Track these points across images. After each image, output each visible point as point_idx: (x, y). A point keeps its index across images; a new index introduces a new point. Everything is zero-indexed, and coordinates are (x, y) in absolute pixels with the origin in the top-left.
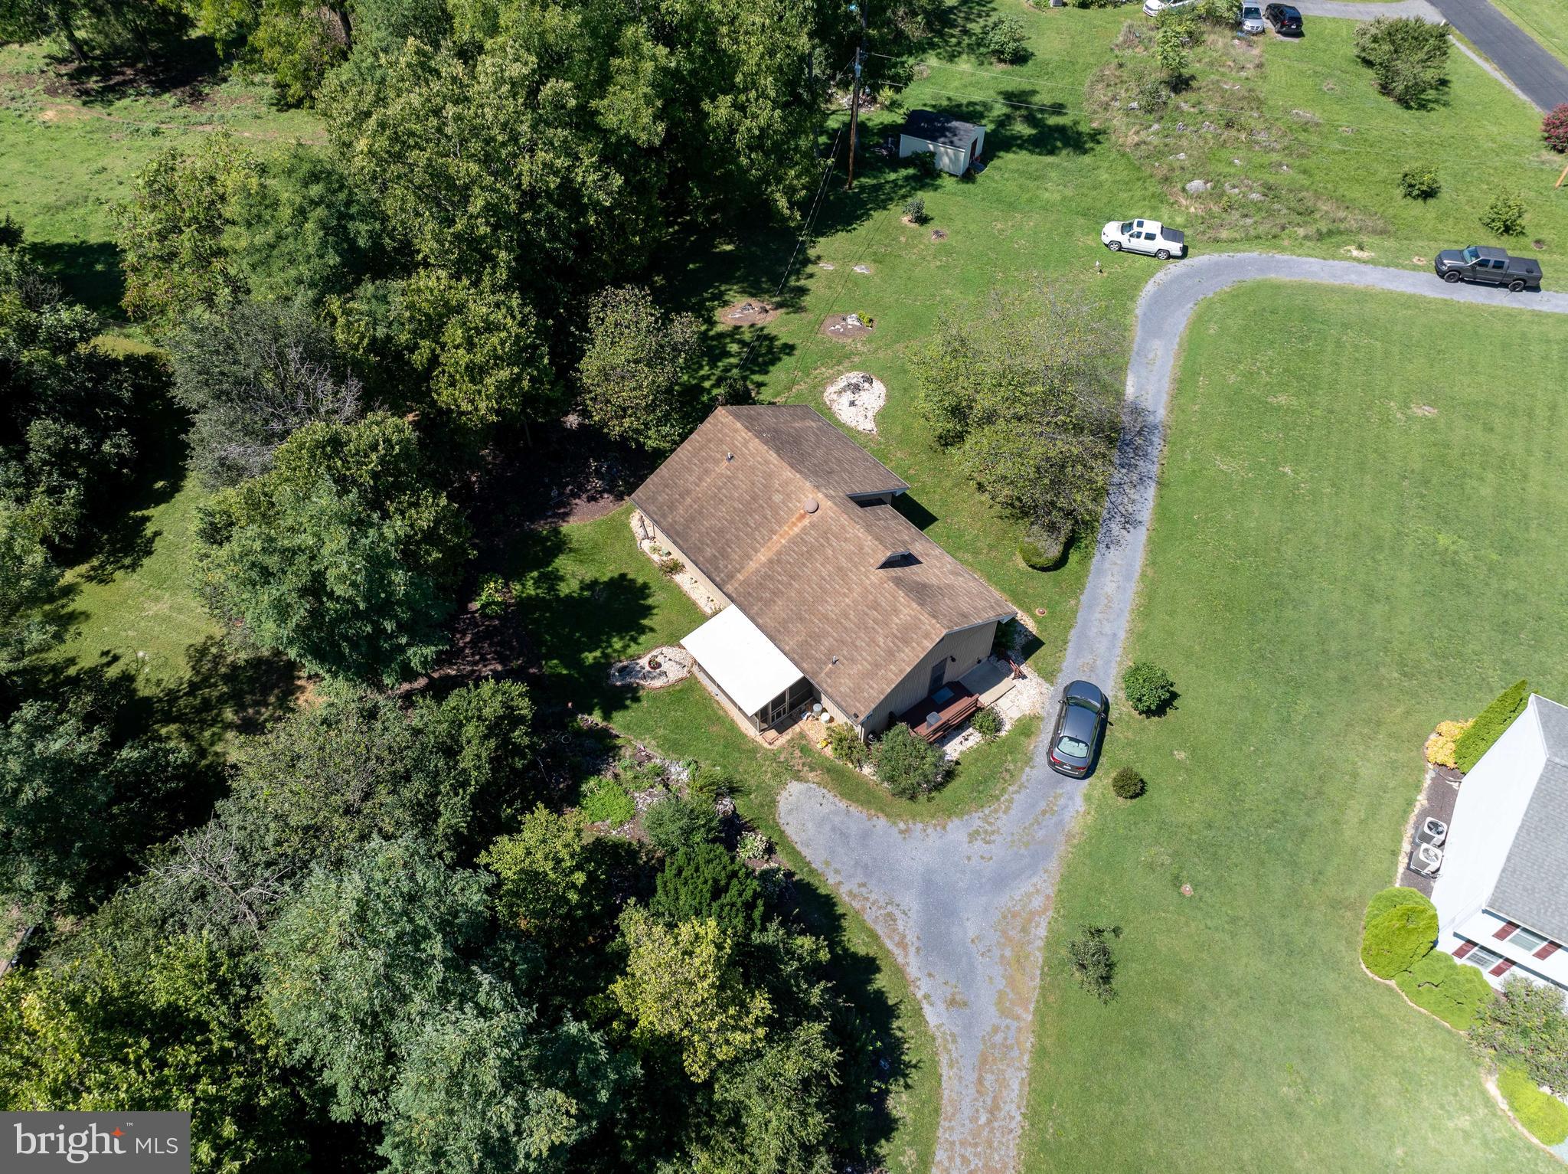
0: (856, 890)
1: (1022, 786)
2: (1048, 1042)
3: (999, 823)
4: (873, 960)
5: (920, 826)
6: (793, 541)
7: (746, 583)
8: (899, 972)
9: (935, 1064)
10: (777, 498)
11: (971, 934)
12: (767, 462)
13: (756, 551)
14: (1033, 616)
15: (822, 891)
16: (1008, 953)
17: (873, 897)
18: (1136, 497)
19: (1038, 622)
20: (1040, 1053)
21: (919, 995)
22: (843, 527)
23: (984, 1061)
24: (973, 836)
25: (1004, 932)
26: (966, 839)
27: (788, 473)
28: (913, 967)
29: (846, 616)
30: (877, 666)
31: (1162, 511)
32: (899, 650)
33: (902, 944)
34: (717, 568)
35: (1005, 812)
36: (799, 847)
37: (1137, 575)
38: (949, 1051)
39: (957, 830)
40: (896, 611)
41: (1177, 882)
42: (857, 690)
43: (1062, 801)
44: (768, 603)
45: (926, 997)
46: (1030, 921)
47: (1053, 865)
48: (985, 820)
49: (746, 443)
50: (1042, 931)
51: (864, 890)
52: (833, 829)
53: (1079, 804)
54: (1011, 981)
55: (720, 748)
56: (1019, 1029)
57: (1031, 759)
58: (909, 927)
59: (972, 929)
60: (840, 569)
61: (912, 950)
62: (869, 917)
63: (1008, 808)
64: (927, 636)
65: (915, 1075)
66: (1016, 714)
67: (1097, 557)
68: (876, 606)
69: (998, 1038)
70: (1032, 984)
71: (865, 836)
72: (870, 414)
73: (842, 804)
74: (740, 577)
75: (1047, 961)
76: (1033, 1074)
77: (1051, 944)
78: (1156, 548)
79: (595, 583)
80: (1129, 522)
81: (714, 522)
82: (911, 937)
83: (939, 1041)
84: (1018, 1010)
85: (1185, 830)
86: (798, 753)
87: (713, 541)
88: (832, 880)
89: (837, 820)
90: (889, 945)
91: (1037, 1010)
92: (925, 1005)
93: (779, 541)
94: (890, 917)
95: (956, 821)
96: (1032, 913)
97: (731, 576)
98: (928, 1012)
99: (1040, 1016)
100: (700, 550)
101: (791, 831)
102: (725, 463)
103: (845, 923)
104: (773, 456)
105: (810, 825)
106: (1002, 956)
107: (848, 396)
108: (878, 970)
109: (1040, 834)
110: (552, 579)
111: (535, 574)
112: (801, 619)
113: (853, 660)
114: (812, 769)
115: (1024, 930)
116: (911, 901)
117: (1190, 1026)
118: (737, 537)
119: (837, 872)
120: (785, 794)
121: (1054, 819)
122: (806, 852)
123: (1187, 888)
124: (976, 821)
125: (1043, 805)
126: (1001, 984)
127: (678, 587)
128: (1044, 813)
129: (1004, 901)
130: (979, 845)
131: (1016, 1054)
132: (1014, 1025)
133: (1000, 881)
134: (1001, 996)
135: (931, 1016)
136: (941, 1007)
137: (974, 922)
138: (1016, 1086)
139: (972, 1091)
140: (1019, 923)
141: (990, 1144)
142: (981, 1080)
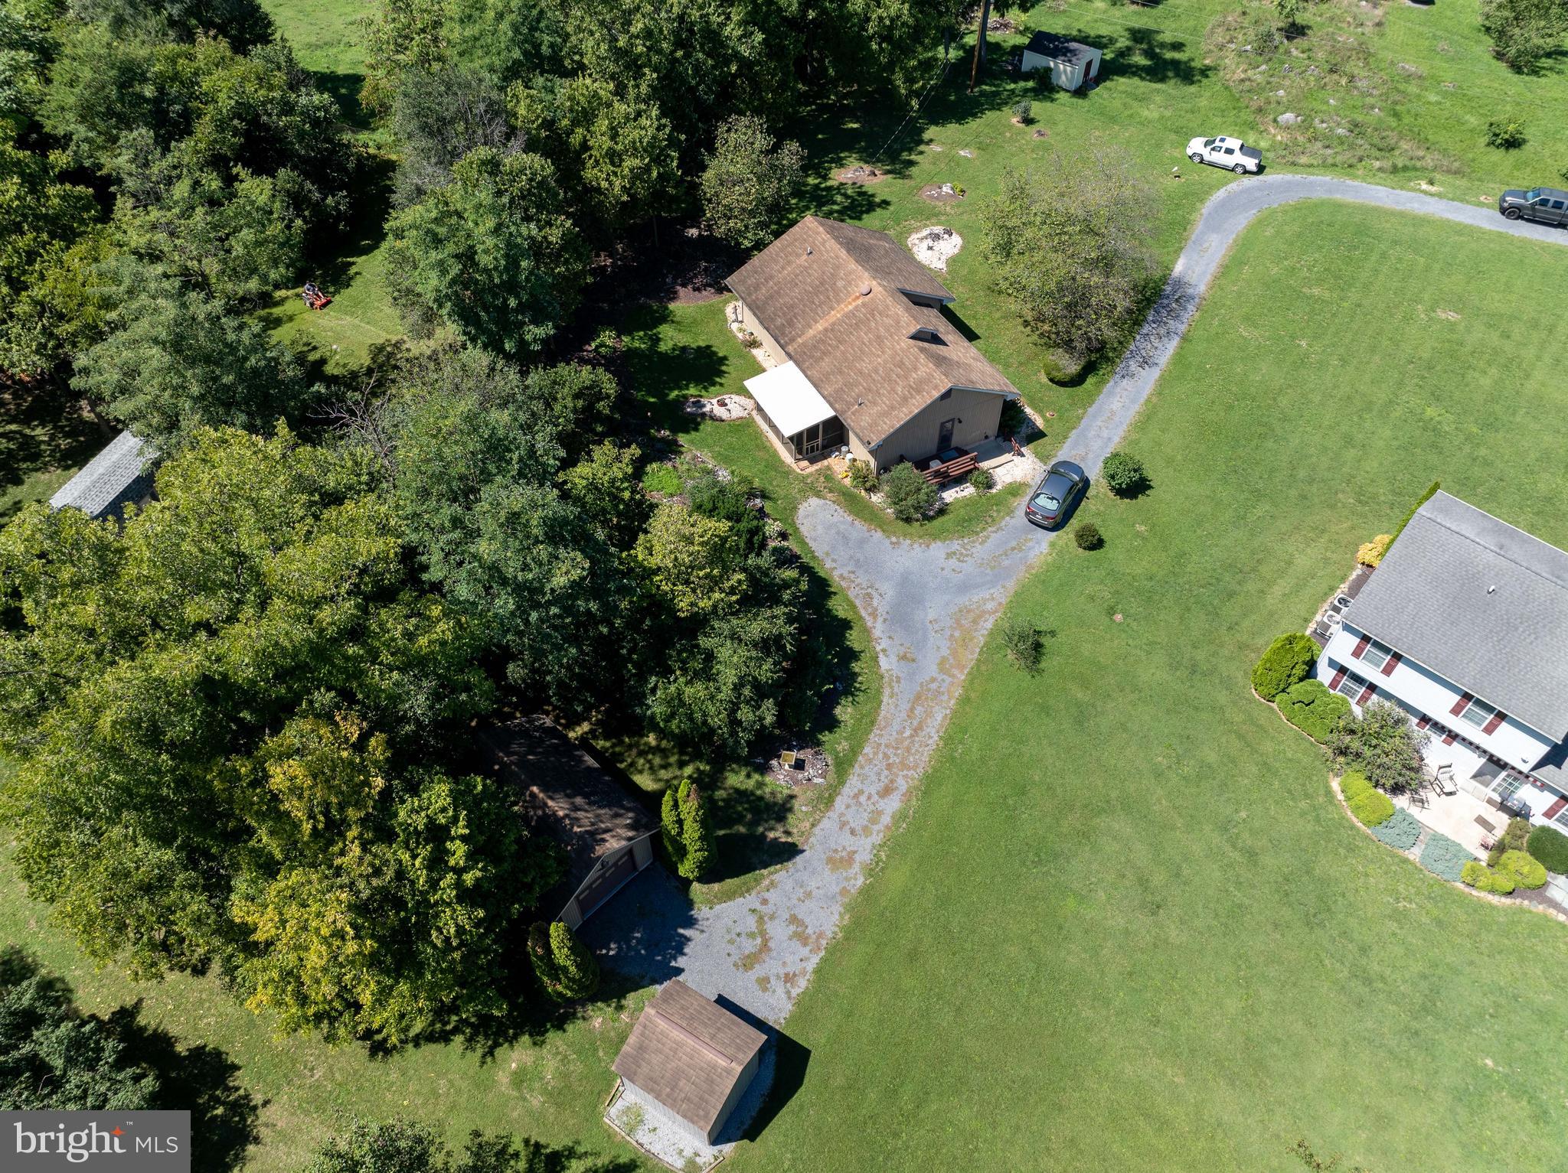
0: (846, 574)
1: (1000, 529)
2: (973, 695)
3: (974, 550)
4: (848, 622)
5: (908, 542)
6: (847, 316)
7: (804, 344)
8: (867, 631)
9: (879, 692)
10: (840, 284)
11: (930, 617)
12: (838, 257)
13: (816, 322)
14: (1043, 417)
15: (821, 572)
16: (957, 634)
17: (858, 581)
18: (1160, 345)
19: (1046, 420)
20: (965, 700)
21: (878, 648)
22: (887, 306)
23: (918, 697)
24: (949, 556)
25: (958, 621)
26: (944, 556)
27: (853, 265)
28: (878, 630)
29: (876, 371)
30: (893, 408)
31: (1179, 358)
32: (912, 397)
33: (874, 614)
34: (783, 334)
35: (981, 544)
36: (807, 540)
37: (1142, 401)
38: (892, 688)
39: (938, 550)
40: (916, 369)
41: (1111, 612)
42: (873, 425)
43: (1030, 544)
44: (818, 360)
45: (884, 651)
46: (980, 617)
47: (1012, 585)
48: (963, 546)
49: (823, 243)
50: (989, 625)
51: (852, 575)
52: (838, 533)
53: (1045, 548)
54: (954, 653)
55: (761, 467)
56: (952, 684)
57: (1011, 510)
58: (881, 605)
59: (932, 615)
60: (878, 337)
61: (880, 620)
62: (851, 594)
63: (984, 541)
64: (936, 387)
65: (861, 697)
66: (1008, 479)
67: (1111, 383)
68: (901, 364)
69: (934, 686)
70: (971, 657)
71: (862, 542)
72: (944, 258)
73: (850, 519)
74: (800, 340)
75: (986, 644)
76: (955, 712)
77: (994, 634)
78: (1163, 383)
79: (686, 347)
80: (1145, 362)
81: (787, 299)
82: (881, 611)
83: (886, 680)
84: (956, 672)
85: (1129, 578)
86: (822, 479)
87: (784, 314)
88: (828, 565)
89: (842, 527)
90: (863, 613)
91: (970, 673)
92: (881, 655)
93: (835, 315)
94: (870, 596)
95: (939, 543)
96: (984, 612)
97: (793, 340)
98: (883, 662)
99: (972, 677)
100: (773, 320)
101: (804, 530)
102: (805, 257)
104: (843, 253)
105: (819, 527)
106: (952, 636)
107: (929, 242)
108: (851, 628)
109: (1006, 563)
110: (656, 340)
111: (641, 333)
112: (841, 372)
113: (875, 403)
114: (831, 491)
115: (975, 622)
116: (888, 589)
117: (1093, 706)
118: (803, 312)
119: (834, 560)
120: (806, 504)
121: (1021, 554)
122: (811, 544)
123: (1119, 617)
124: (955, 545)
125: (1014, 544)
126: (945, 652)
127: (754, 357)
128: (1013, 549)
129: (963, 600)
130: (953, 562)
131: (945, 698)
132: (948, 680)
133: (964, 588)
134: (943, 660)
135: (884, 663)
136: (894, 659)
137: (935, 610)
138: (939, 718)
139: (904, 715)
140: (971, 616)
141: (908, 750)
142: (912, 709)
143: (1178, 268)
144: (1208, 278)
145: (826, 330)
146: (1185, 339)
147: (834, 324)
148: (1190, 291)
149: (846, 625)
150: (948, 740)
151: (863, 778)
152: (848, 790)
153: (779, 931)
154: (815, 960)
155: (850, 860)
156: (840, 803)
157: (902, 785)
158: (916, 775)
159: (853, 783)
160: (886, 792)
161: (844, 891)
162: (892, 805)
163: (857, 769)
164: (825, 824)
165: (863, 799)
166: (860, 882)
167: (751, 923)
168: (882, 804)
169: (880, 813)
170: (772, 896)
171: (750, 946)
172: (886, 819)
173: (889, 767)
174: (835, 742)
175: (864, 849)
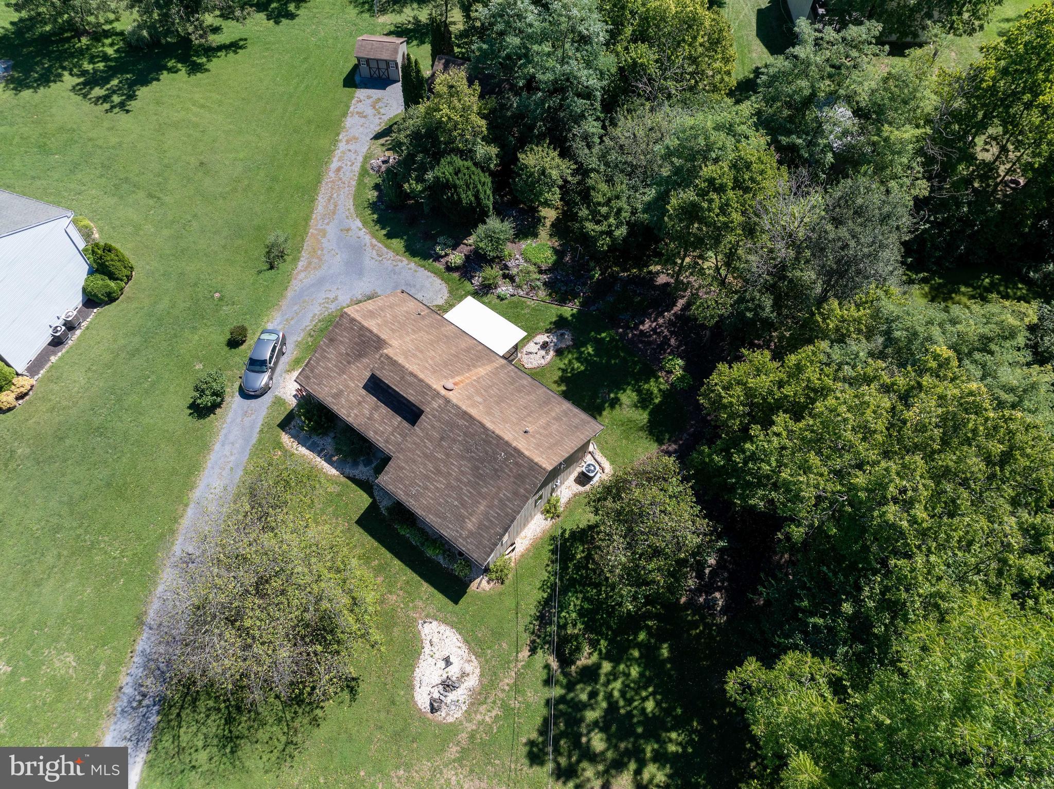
0: (399, 263)
1: (303, 330)
2: (303, 223)
3: (319, 308)
4: (389, 238)
7: (491, 362)
8: (374, 236)
9: (356, 208)
10: (479, 399)
11: (338, 256)
12: (493, 422)
14: (285, 451)
15: (417, 259)
16: (319, 252)
17: (390, 262)
19: (279, 445)
20: (307, 219)
21: (364, 230)
23: (334, 213)
24: (336, 299)
25: (320, 260)
26: (339, 298)
27: (473, 412)
28: (367, 239)
33: (373, 246)
35: (315, 315)
36: (433, 275)
38: (350, 213)
41: (221, 299)
45: (360, 229)
46: (307, 267)
47: (290, 294)
48: (327, 309)
50: (301, 264)
51: (395, 263)
52: (415, 286)
57: (297, 346)
58: (370, 253)
59: (338, 259)
61: (368, 244)
62: (391, 254)
63: (314, 317)
69: (326, 221)
70: (309, 242)
72: (427, 649)
74: (496, 365)
75: (300, 252)
76: (312, 212)
77: (296, 259)
79: (612, 406)
80: (184, 563)
82: (369, 249)
84: (315, 232)
88: (412, 265)
90: (380, 245)
91: (307, 234)
92: (361, 227)
93: (471, 376)
94: (380, 256)
98: (360, 225)
101: (438, 281)
102: (530, 430)
103: (404, 249)
104: (489, 425)
105: (429, 285)
106: (322, 251)
107: (454, 671)
109: (296, 308)
111: (657, 401)
112: (446, 336)
113: (407, 312)
115: (310, 263)
116: (369, 263)
118: (505, 385)
119: (410, 269)
120: (445, 298)
121: (286, 317)
122: (429, 274)
123: (217, 295)
125: (292, 322)
128: (292, 319)
129: (319, 273)
130: (332, 296)
131: (319, 218)
132: (319, 227)
133: (321, 281)
134: (324, 236)
135: (358, 223)
136: (353, 227)
137: (336, 261)
138: (320, 208)
139: (339, 203)
140: (313, 265)
141: (332, 189)
142: (336, 206)
145: (475, 367)
147: (469, 370)
149: (389, 236)
150: (313, 200)
151: (352, 171)
152: (359, 165)
153: (370, 111)
154: (351, 109)
155: (348, 142)
156: (360, 159)
157: (332, 174)
158: (326, 180)
159: (357, 168)
160: (339, 169)
161: (347, 131)
162: (334, 165)
163: (357, 174)
164: (365, 150)
165: (349, 163)
166: (341, 137)
167: (382, 111)
168: (340, 164)
169: (339, 160)
170: (377, 121)
171: (380, 104)
172: (335, 159)
173: (341, 179)
174: (370, 181)
175: (342, 146)
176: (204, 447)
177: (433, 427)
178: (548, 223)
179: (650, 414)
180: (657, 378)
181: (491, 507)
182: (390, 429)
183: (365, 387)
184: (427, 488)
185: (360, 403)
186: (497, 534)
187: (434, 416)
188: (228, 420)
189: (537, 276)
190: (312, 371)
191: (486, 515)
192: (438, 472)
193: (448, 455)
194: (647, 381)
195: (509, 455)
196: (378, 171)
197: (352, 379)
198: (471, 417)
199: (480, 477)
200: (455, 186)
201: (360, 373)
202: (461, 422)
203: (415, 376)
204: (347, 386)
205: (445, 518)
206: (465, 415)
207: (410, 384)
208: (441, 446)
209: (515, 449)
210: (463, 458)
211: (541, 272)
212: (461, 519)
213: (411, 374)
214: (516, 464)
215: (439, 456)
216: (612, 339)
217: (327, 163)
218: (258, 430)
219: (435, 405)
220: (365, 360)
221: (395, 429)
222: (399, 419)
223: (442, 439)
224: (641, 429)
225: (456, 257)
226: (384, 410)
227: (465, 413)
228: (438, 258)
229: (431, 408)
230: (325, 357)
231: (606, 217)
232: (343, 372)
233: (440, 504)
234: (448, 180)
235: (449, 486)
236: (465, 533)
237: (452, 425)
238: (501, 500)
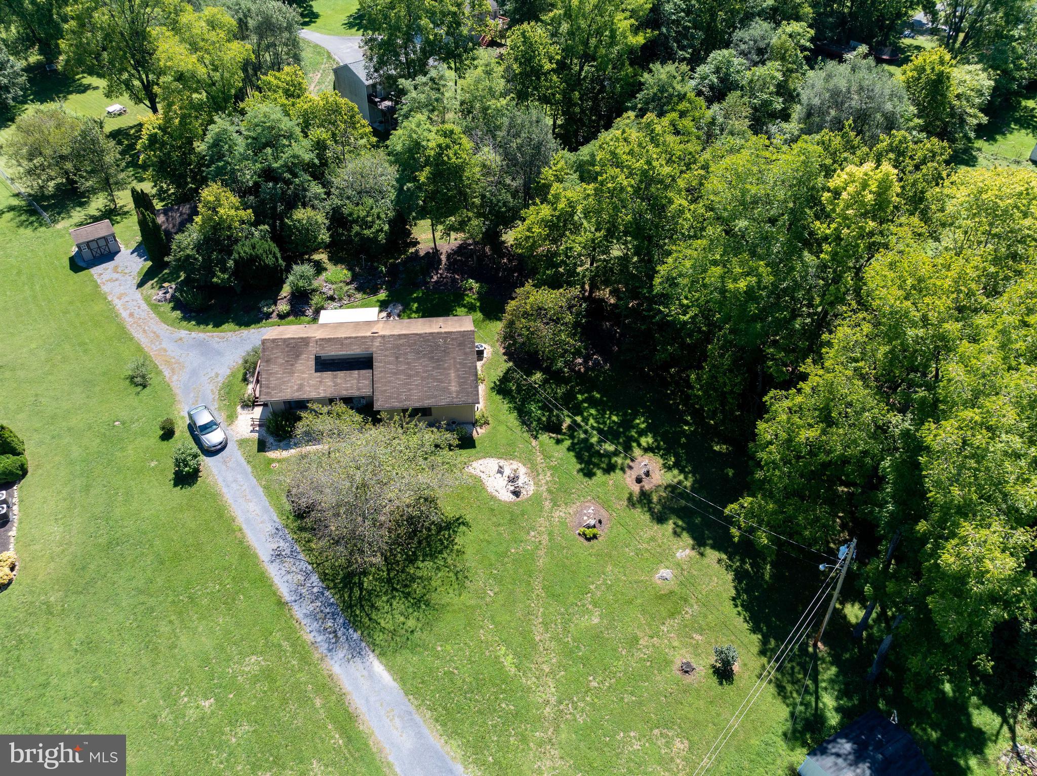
0: (243, 334)
1: (214, 400)
3: (211, 385)
8: (205, 332)
9: (173, 326)
11: (191, 354)
15: (253, 326)
16: (173, 360)
17: (234, 337)
18: (289, 577)
19: (273, 460)
20: (140, 350)
21: (193, 333)
23: (158, 336)
24: (217, 375)
25: (179, 363)
26: (220, 373)
28: (202, 335)
31: (263, 580)
33: (211, 336)
36: (274, 327)
37: (244, 527)
38: (171, 331)
39: (226, 373)
41: (123, 423)
45: (190, 334)
46: (173, 372)
47: (178, 391)
48: (218, 382)
50: (167, 373)
51: (239, 336)
54: (165, 356)
56: (152, 349)
58: (213, 341)
61: (206, 337)
62: (229, 334)
63: (212, 390)
65: (177, 321)
67: (275, 518)
69: (157, 343)
72: (483, 476)
75: (157, 368)
76: (139, 344)
77: (159, 373)
80: (278, 555)
82: (209, 339)
84: (156, 352)
88: (254, 330)
98: (187, 332)
103: (237, 326)
104: (419, 332)
107: (509, 473)
109: (192, 395)
111: (478, 304)
115: (173, 369)
119: (254, 332)
123: (117, 423)
124: (221, 379)
126: (169, 353)
129: (187, 370)
130: (212, 375)
131: (149, 344)
132: (155, 349)
133: (194, 373)
134: (165, 351)
135: (185, 332)
136: (183, 336)
137: (192, 357)
138: (143, 340)
139: (155, 330)
140: (177, 369)
141: (140, 326)
142: (154, 333)
143: (378, 667)
144: (346, 685)
146: (281, 604)
148: (341, 654)
149: (217, 326)
150: (132, 339)
151: (143, 311)
152: (145, 305)
153: (116, 276)
154: (99, 281)
155: (119, 298)
156: (142, 301)
157: (129, 319)
158: (128, 324)
159: (145, 307)
160: (131, 315)
161: (111, 293)
162: (124, 314)
163: (150, 310)
164: (139, 296)
165: (136, 308)
166: (110, 298)
167: (127, 271)
168: (128, 311)
169: (125, 310)
170: (130, 278)
171: (120, 269)
172: (121, 311)
173: (140, 318)
174: (166, 308)
175: (118, 302)
176: (214, 497)
177: (385, 356)
178: (326, 261)
179: (481, 311)
180: (467, 295)
181: (458, 370)
182: (355, 381)
183: (317, 371)
184: (410, 390)
185: (320, 382)
186: (473, 381)
187: (382, 350)
188: (216, 473)
189: (346, 288)
190: (268, 387)
191: (459, 377)
192: (410, 376)
193: (408, 364)
194: (464, 300)
195: (445, 339)
196: (166, 300)
197: (303, 373)
198: (405, 335)
199: (438, 361)
200: (257, 256)
201: (307, 363)
202: (401, 342)
203: (350, 338)
204: (303, 379)
205: (436, 397)
206: (400, 336)
207: (351, 344)
208: (400, 362)
209: (446, 333)
210: (419, 358)
211: (348, 284)
212: (446, 390)
213: (346, 338)
214: (453, 339)
215: (403, 368)
216: (423, 294)
217: (116, 316)
218: (245, 463)
219: (377, 344)
220: (304, 356)
221: (358, 379)
222: (356, 372)
223: (397, 358)
224: (484, 320)
225: (283, 307)
226: (341, 374)
227: (399, 335)
228: (268, 316)
229: (375, 348)
230: (271, 373)
231: (373, 222)
232: (292, 373)
233: (426, 392)
234: (251, 255)
235: (423, 378)
236: (454, 395)
237: (398, 347)
238: (460, 363)
